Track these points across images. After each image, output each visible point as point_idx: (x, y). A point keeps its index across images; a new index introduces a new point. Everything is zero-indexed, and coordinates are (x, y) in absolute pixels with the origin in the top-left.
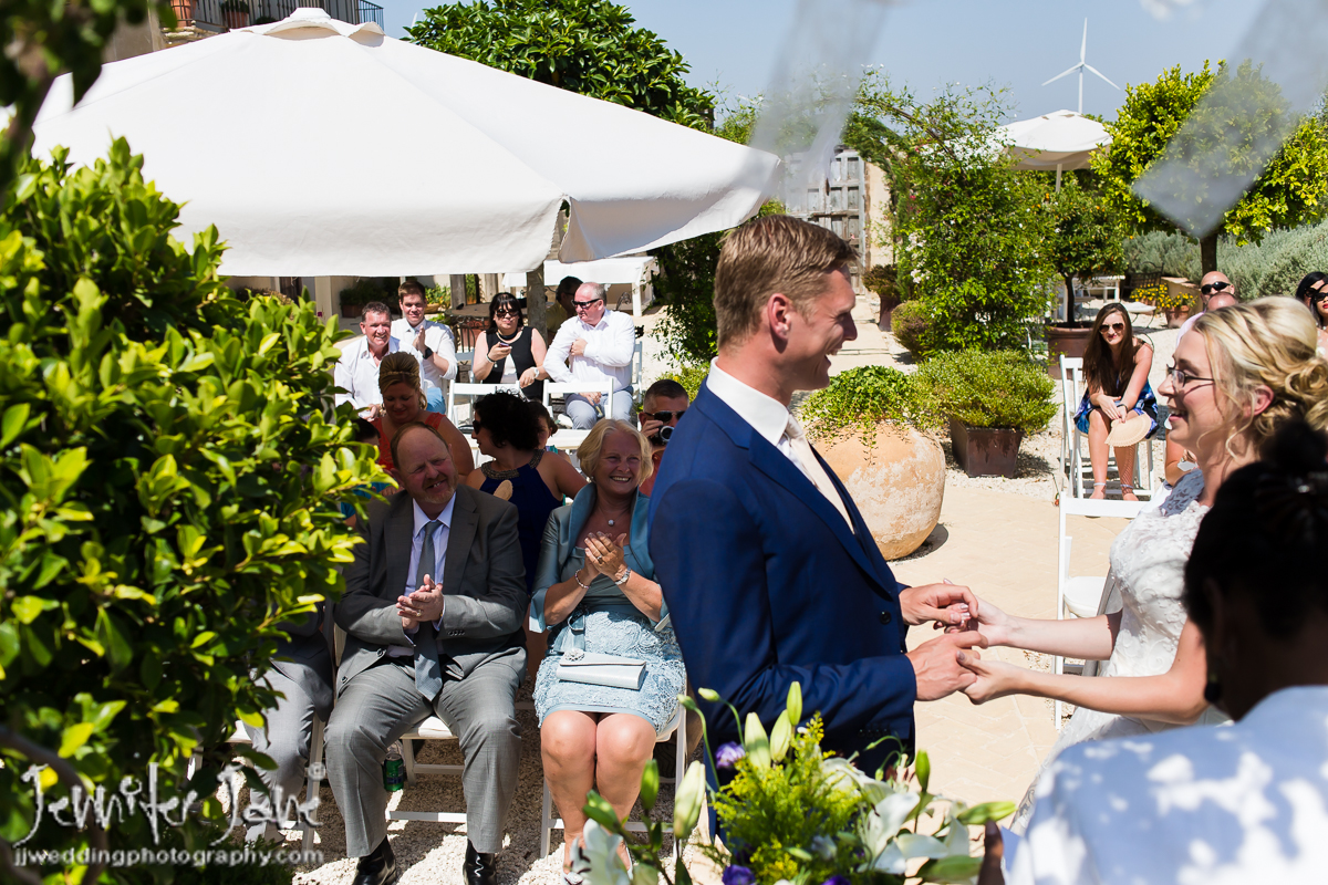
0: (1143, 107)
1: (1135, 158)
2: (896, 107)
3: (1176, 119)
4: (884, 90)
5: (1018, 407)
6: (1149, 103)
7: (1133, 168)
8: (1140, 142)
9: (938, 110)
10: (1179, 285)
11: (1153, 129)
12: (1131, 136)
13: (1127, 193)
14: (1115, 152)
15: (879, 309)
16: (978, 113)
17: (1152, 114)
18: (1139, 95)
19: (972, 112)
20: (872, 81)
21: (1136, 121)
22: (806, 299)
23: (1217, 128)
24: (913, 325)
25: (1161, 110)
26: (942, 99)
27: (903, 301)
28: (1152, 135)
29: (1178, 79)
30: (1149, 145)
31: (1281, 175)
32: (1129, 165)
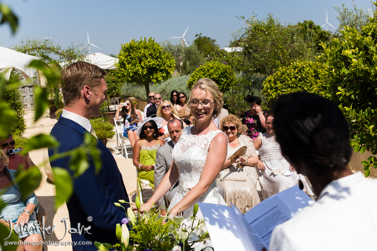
0: (126, 50)
1: (126, 63)
2: (56, 50)
3: (136, 52)
4: (52, 45)
5: (105, 133)
6: (127, 48)
7: (126, 66)
8: (127, 59)
9: (69, 51)
10: (133, 99)
11: (130, 55)
12: (124, 57)
13: (125, 72)
14: (120, 62)
15: (49, 113)
16: (80, 52)
17: (129, 51)
18: (125, 46)
19: (78, 52)
20: (48, 42)
21: (125, 53)
22: (95, 87)
23: (147, 55)
25: (131, 50)
26: (70, 48)
27: (58, 109)
28: (130, 57)
29: (134, 42)
30: (129, 60)
31: (163, 66)
32: (125, 65)
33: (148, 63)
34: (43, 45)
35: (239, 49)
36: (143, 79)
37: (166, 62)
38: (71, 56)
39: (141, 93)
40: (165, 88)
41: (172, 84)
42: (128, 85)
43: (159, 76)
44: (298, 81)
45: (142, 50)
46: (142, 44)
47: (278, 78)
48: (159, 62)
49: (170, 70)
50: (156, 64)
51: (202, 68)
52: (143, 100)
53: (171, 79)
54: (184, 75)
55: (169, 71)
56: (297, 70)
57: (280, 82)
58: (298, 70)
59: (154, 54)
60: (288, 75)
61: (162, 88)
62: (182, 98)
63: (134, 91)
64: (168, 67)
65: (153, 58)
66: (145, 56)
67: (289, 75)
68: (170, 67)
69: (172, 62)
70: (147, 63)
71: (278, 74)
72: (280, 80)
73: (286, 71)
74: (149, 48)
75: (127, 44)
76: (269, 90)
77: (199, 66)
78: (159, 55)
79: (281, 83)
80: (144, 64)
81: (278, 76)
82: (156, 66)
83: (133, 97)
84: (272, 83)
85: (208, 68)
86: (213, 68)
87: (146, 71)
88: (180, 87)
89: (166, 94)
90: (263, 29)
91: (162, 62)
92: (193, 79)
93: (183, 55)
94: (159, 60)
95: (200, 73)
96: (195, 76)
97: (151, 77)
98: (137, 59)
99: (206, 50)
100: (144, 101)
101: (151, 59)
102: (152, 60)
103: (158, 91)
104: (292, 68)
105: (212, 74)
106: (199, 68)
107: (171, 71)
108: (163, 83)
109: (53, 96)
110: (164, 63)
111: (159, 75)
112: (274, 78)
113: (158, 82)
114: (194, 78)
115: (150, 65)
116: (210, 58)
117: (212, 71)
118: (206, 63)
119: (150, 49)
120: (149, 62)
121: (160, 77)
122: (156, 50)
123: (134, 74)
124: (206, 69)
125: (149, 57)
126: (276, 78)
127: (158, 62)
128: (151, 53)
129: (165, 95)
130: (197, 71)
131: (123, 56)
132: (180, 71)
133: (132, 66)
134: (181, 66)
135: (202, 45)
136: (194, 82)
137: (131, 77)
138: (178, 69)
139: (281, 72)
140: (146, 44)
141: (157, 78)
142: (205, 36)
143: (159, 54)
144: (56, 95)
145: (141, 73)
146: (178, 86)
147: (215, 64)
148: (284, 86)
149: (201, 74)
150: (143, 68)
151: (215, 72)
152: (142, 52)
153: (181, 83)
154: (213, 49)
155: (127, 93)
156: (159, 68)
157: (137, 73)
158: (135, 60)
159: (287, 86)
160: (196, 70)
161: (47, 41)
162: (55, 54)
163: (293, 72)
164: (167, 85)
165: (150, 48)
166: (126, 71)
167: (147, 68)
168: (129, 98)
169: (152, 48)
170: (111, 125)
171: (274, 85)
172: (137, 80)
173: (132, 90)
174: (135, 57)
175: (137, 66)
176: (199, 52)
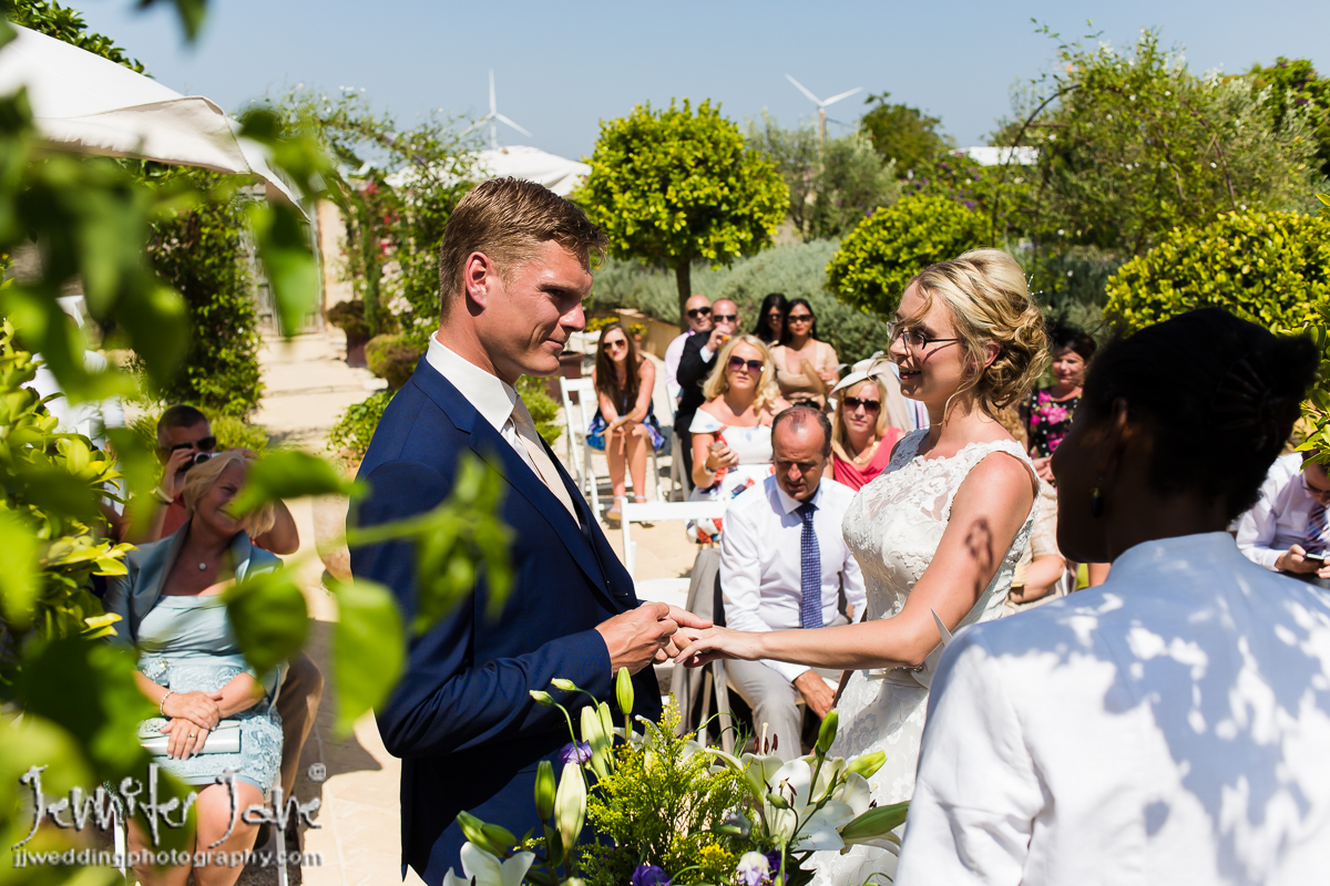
0: (618, 140)
1: (616, 188)
2: (378, 131)
3: (651, 152)
4: (365, 114)
6: (622, 136)
7: (616, 197)
8: (620, 172)
9: (423, 136)
10: (630, 316)
11: (629, 160)
12: (609, 166)
13: (610, 220)
14: (596, 182)
15: (344, 347)
16: (461, 141)
17: (628, 147)
18: (613, 128)
19: (453, 140)
20: (353, 103)
21: (613, 153)
23: (690, 162)
24: (399, 357)
25: (635, 142)
26: (425, 126)
27: (374, 335)
28: (630, 166)
29: (648, 113)
30: (627, 176)
31: (745, 205)
32: (610, 194)
33: (691, 192)
34: (335, 111)
35: (1027, 156)
36: (669, 246)
37: (757, 192)
38: (428, 154)
39: (660, 295)
40: (748, 283)
41: (774, 270)
42: (617, 266)
43: (726, 238)
44: (1239, 285)
45: (671, 143)
46: (675, 122)
47: (1166, 269)
48: (732, 189)
49: (767, 221)
50: (719, 197)
51: (886, 216)
52: (665, 321)
53: (771, 251)
54: (818, 239)
55: (765, 226)
56: (1237, 241)
57: (1170, 282)
58: (1242, 244)
59: (715, 158)
60: (1203, 259)
61: (737, 283)
62: (799, 322)
63: (636, 286)
64: (760, 211)
65: (709, 173)
66: (681, 167)
67: (1209, 260)
68: (770, 210)
69: (778, 191)
70: (687, 192)
71: (1166, 253)
72: (1172, 277)
73: (1197, 243)
74: (697, 137)
75: (622, 121)
76: (1128, 312)
77: (875, 209)
78: (733, 165)
79: (1176, 285)
80: (677, 196)
81: (1165, 260)
82: (720, 205)
83: (632, 307)
84: (1141, 287)
85: (908, 218)
86: (926, 218)
87: (684, 219)
88: (799, 283)
89: (749, 303)
90: (1119, 83)
91: (743, 189)
92: (848, 254)
93: (818, 168)
94: (732, 180)
95: (876, 235)
96: (858, 247)
97: (701, 241)
98: (655, 177)
99: (903, 155)
100: (670, 323)
101: (701, 175)
102: (705, 180)
103: (720, 293)
104: (1219, 235)
105: (920, 241)
106: (875, 217)
107: (770, 225)
108: (741, 263)
109: (361, 291)
110: (748, 192)
111: (730, 236)
112: (1151, 267)
113: (724, 258)
114: (853, 252)
115: (698, 198)
116: (916, 182)
117: (918, 230)
118: (901, 201)
119: (701, 142)
120: (694, 188)
121: (732, 243)
122: (722, 145)
123: (638, 228)
124: (898, 220)
125: (694, 170)
126: (1157, 267)
127: (726, 190)
128: (704, 154)
129: (746, 308)
130: (867, 229)
131: (607, 163)
132: (802, 223)
133: (636, 199)
134: (810, 207)
135: (889, 133)
136: (851, 268)
137: (628, 239)
138: (799, 219)
139: (1177, 246)
140: (689, 122)
141: (719, 247)
142: (901, 103)
143: (731, 161)
144: (371, 288)
145: (664, 227)
146: (794, 277)
147: (932, 204)
148: (1184, 300)
149: (879, 239)
150: (673, 209)
151: (930, 234)
152: (672, 151)
153: (803, 269)
154: (927, 151)
155: (612, 293)
156: (731, 210)
157: (653, 225)
158: (647, 177)
159: (1196, 299)
160: (862, 224)
161: (351, 97)
162: (374, 146)
163: (1223, 249)
164: (752, 274)
165: (703, 137)
166: (612, 215)
167: (687, 209)
168: (617, 311)
169: (709, 138)
170: (549, 402)
171: (1148, 294)
172: (649, 251)
173: (628, 282)
174: (645, 167)
175: (651, 202)
176: (877, 159)
